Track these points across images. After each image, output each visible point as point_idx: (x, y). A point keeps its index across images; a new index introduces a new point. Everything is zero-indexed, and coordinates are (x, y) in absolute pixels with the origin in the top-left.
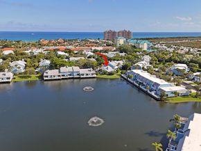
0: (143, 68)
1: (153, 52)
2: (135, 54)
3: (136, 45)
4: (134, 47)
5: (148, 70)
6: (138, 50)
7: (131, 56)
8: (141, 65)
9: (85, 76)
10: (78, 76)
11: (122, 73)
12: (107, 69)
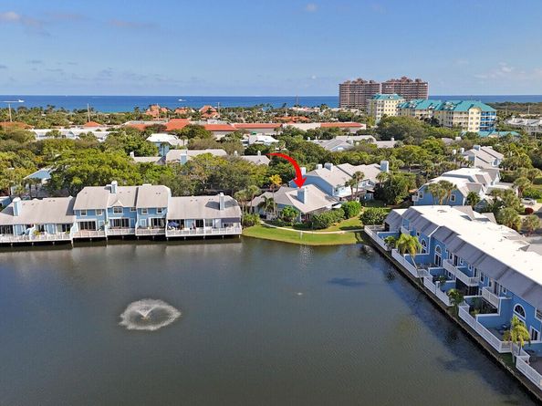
0: (472, 200)
1: (503, 139)
2: (434, 141)
3: (440, 116)
4: (434, 121)
5: (496, 210)
6: (447, 131)
7: (416, 149)
8: (461, 185)
9: (187, 232)
10: (155, 232)
11: (366, 219)
12: (300, 198)
